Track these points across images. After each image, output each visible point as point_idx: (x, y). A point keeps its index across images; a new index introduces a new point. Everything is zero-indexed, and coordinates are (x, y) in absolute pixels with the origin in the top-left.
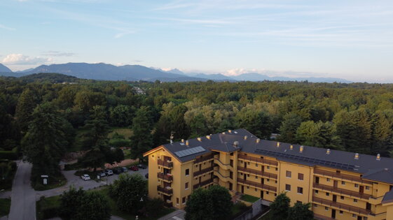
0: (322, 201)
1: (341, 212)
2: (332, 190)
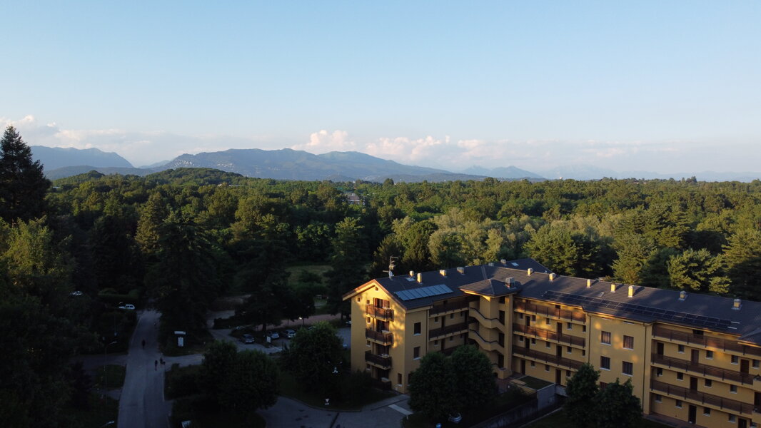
0: (669, 389)
2: (687, 367)
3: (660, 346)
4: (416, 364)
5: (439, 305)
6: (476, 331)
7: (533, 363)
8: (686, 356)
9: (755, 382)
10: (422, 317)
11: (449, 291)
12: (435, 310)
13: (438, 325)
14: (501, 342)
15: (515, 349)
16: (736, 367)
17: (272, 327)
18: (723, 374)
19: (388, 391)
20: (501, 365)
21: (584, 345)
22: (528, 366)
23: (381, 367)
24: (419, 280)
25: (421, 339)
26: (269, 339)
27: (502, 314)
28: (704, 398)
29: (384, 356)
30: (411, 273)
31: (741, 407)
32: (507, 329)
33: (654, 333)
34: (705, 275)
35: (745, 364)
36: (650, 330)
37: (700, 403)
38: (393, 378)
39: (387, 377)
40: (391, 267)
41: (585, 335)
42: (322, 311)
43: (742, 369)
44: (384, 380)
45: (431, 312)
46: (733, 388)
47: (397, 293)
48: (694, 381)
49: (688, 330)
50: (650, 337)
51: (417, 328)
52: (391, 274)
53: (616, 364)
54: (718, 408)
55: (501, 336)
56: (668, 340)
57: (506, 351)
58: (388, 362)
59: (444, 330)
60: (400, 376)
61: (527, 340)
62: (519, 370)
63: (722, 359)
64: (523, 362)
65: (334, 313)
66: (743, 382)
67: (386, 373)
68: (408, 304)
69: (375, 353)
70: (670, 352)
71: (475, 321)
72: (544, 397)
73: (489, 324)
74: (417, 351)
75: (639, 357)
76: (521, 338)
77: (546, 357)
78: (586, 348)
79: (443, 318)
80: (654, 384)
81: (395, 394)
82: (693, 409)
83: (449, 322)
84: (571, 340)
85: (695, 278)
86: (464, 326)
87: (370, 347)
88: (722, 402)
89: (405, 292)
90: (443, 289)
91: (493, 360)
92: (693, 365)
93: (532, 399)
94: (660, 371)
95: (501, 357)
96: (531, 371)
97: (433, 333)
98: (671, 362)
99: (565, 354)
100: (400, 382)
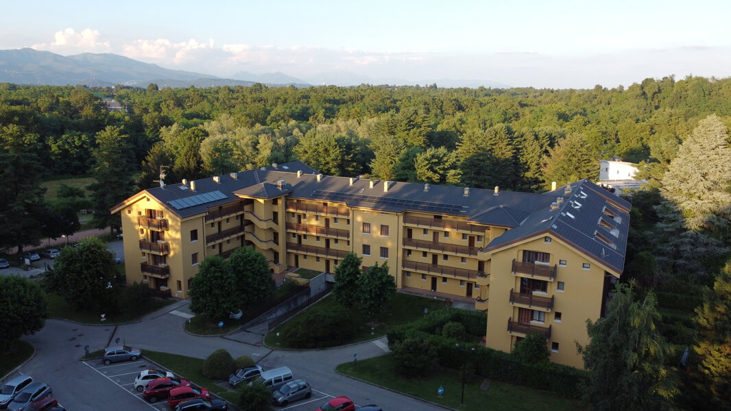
0: (416, 266)
1: (445, 279)
2: (430, 248)
3: (409, 232)
4: (195, 270)
5: (215, 212)
6: (252, 233)
7: (305, 256)
8: (429, 237)
9: (479, 253)
10: (198, 224)
11: (224, 196)
12: (211, 216)
13: (215, 230)
14: (276, 241)
15: (289, 245)
16: (466, 243)
17: (29, 248)
18: (456, 249)
19: (168, 298)
20: (276, 261)
21: (348, 236)
22: (301, 259)
23: (159, 276)
24: (192, 187)
25: (199, 245)
26: (27, 261)
27: (275, 214)
28: (443, 270)
29: (162, 265)
30: (184, 181)
31: (469, 274)
32: (280, 228)
33: (405, 221)
34: (444, 169)
35: (472, 239)
36: (401, 218)
37: (439, 275)
38: (172, 285)
39: (166, 285)
40: (162, 176)
41: (349, 228)
42: (89, 226)
43: (470, 245)
44: (163, 288)
45: (207, 218)
46: (463, 259)
47: (171, 202)
48: (435, 257)
49: (430, 216)
50: (402, 224)
51: (194, 235)
52: (162, 184)
53: (375, 250)
54: (453, 277)
55: (276, 235)
56: (415, 226)
57: (281, 248)
58: (166, 271)
59: (221, 234)
60: (179, 282)
61: (300, 237)
62: (293, 264)
63: (455, 237)
64: (297, 257)
65: (102, 227)
66: (470, 254)
67: (165, 282)
68: (182, 213)
69: (151, 263)
70: (417, 235)
71: (250, 223)
72: (316, 286)
73: (264, 225)
74: (195, 257)
75: (393, 242)
76: (294, 235)
77: (316, 250)
78: (350, 239)
79: (219, 223)
80: (405, 263)
81: (174, 301)
82: (434, 280)
83: (225, 227)
84: (337, 232)
85: (435, 172)
86: (241, 229)
87: (145, 259)
88: (455, 272)
89: (179, 201)
90: (218, 195)
91: (269, 257)
92: (435, 244)
93: (305, 289)
94: (409, 252)
95: (276, 254)
96: (304, 264)
97: (210, 239)
98: (418, 244)
99: (333, 246)
100: (180, 289)
